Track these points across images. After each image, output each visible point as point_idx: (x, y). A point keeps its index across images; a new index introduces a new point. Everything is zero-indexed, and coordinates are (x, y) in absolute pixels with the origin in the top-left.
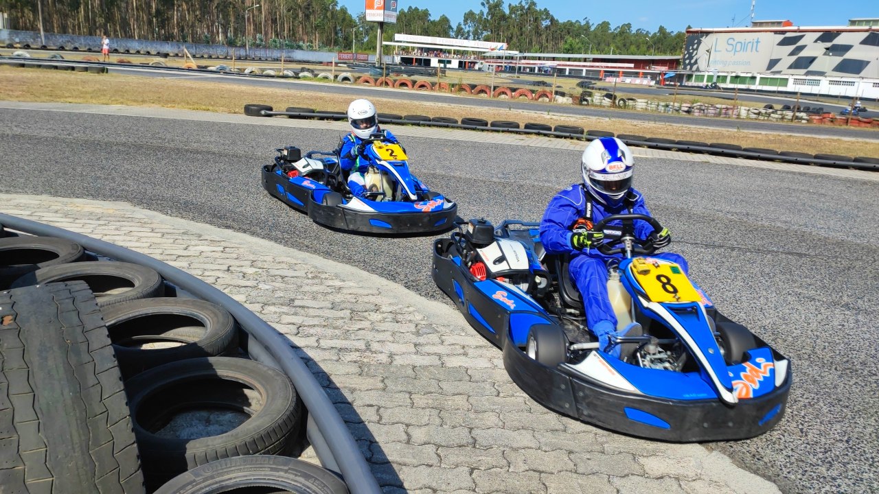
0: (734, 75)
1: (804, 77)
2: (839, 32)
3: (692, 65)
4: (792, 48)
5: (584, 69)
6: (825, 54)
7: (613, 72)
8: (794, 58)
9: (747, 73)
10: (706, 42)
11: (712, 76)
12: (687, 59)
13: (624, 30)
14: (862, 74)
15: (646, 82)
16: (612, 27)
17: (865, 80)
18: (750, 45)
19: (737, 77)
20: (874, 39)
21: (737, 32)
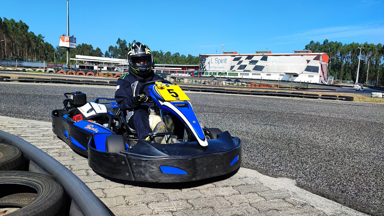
0: (219, 72)
1: (243, 72)
2: (253, 56)
3: (203, 69)
4: (238, 61)
5: (162, 70)
6: (249, 64)
7: (174, 71)
8: (239, 65)
9: (224, 71)
10: (208, 59)
11: (211, 73)
12: (201, 66)
13: (177, 55)
14: (262, 71)
15: (187, 75)
16: (172, 54)
17: (264, 73)
18: (223, 61)
19: (220, 73)
20: (265, 58)
21: (219, 56)
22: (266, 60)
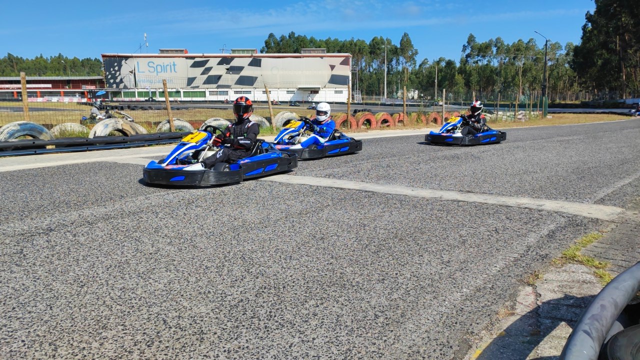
0: (161, 90)
1: (216, 90)
2: (232, 58)
3: (118, 84)
4: (202, 69)
6: (227, 73)
8: (206, 76)
9: (172, 89)
10: (126, 67)
12: (111, 78)
14: (254, 86)
17: (257, 89)
18: (169, 67)
19: (164, 92)
20: (256, 62)
21: (155, 57)
22: (260, 66)
